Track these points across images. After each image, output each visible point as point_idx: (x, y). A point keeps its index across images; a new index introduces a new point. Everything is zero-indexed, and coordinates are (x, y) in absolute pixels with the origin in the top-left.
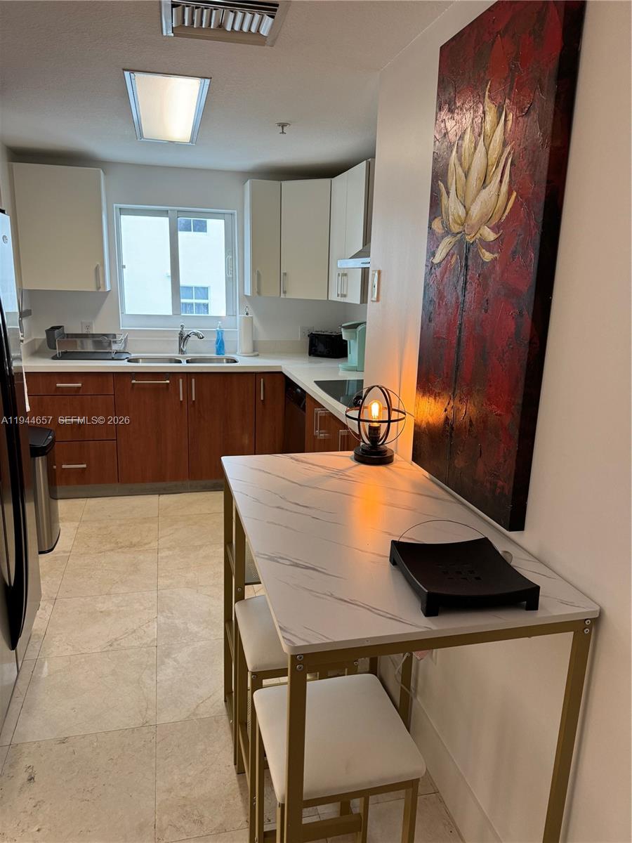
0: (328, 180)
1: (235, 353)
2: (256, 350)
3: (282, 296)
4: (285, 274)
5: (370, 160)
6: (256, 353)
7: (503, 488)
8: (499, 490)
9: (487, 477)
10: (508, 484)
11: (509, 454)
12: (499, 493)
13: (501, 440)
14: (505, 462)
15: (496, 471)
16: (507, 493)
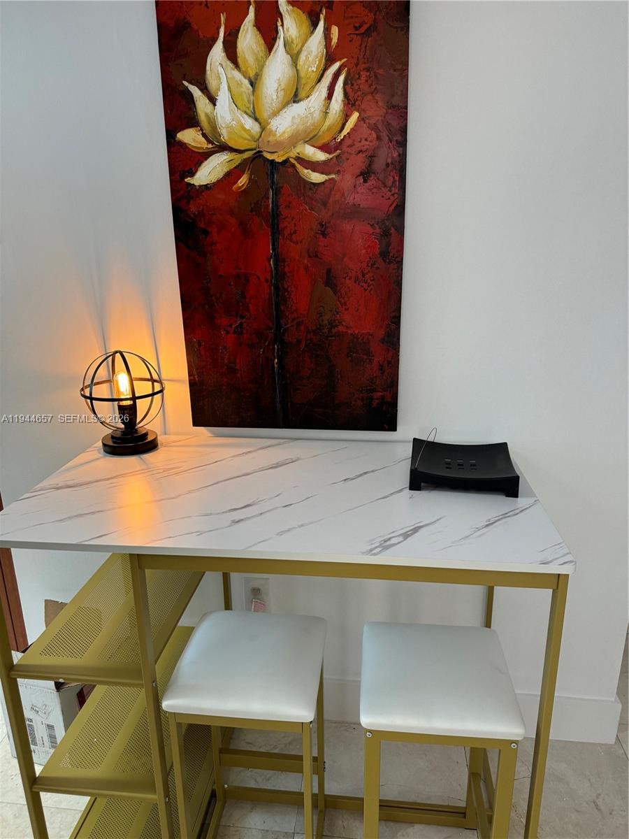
7: (383, 397)
8: (377, 401)
9: (356, 396)
10: (390, 391)
11: (388, 364)
12: (378, 404)
13: (373, 356)
14: (383, 373)
15: (370, 386)
16: (389, 400)
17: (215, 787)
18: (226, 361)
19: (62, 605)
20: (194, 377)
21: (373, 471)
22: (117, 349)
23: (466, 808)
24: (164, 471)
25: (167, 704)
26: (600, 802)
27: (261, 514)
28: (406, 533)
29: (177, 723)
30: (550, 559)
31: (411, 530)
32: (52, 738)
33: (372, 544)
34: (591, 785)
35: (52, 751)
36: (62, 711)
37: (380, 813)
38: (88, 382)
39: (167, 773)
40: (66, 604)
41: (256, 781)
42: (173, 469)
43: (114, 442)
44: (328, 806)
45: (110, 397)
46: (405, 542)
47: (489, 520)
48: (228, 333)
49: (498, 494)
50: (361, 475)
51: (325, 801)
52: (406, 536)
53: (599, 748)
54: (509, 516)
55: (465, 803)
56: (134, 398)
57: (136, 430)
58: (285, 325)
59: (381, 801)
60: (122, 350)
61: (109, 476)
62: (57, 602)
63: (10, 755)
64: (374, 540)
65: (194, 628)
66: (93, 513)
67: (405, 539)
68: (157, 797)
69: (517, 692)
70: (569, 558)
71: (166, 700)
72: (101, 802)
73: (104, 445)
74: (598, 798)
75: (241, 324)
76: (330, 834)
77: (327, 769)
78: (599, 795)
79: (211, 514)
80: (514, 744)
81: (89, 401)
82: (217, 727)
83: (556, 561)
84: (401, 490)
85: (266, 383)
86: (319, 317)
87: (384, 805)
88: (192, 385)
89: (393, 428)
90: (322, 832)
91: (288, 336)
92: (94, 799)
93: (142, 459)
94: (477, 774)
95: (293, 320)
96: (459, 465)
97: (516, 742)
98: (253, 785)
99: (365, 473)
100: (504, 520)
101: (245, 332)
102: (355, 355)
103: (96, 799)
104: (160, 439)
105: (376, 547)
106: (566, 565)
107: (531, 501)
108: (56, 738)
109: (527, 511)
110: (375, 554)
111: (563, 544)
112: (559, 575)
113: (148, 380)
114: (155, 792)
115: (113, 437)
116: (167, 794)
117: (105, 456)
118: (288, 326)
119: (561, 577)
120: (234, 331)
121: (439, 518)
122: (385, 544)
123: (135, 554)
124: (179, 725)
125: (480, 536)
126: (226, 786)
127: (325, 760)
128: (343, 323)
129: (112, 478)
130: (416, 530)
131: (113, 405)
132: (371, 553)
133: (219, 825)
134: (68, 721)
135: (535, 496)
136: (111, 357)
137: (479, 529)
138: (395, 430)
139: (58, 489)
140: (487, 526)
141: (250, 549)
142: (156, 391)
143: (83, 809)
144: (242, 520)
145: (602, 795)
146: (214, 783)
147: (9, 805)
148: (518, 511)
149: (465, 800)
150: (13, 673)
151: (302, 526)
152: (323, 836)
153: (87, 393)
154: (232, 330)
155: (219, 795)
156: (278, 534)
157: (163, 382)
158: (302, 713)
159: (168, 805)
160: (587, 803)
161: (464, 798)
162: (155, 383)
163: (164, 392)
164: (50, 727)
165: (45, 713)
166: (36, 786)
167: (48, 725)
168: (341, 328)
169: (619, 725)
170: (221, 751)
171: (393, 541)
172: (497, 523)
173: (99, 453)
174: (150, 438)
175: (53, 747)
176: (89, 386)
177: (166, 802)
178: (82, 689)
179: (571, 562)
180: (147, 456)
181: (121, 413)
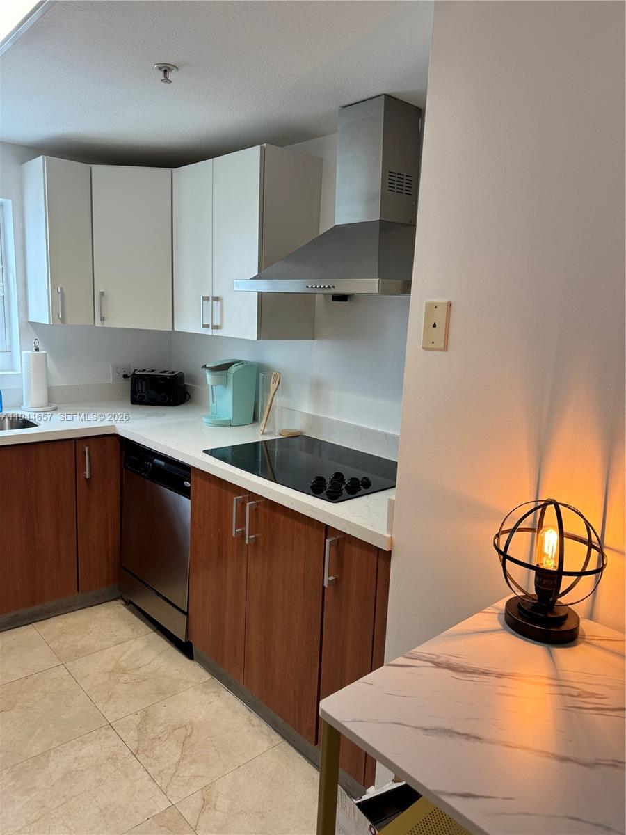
0: (167, 171)
1: (19, 406)
2: (54, 401)
3: (98, 324)
4: (102, 294)
5: (265, 144)
6: (54, 405)
22: (552, 499)
43: (520, 615)
45: (526, 561)
60: (558, 502)
73: (508, 613)
113: (584, 542)
117: (505, 629)
131: (529, 573)
136: (541, 509)
142: (588, 570)
153: (502, 544)
157: (605, 551)
162: (592, 552)
174: (569, 625)
180: (560, 652)
181: (537, 580)
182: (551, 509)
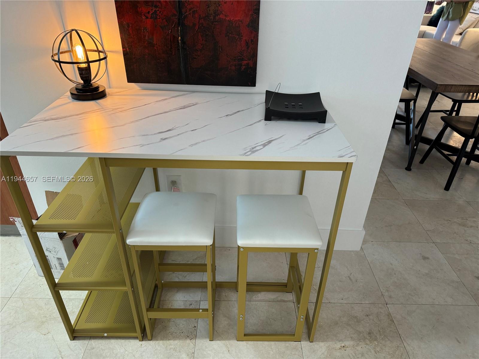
7: (248, 64)
8: (244, 67)
9: (231, 63)
10: (252, 60)
11: (252, 42)
12: (244, 69)
13: (242, 36)
14: (248, 48)
15: (240, 57)
16: (252, 66)
17: (157, 282)
18: (146, 38)
19: (57, 193)
20: (126, 49)
21: (242, 111)
22: (73, 28)
23: (287, 283)
24: (113, 110)
25: (129, 241)
26: (352, 277)
27: (178, 135)
28: (264, 144)
29: (136, 250)
30: (344, 155)
31: (267, 142)
32: (61, 265)
33: (245, 150)
34: (348, 269)
35: (62, 271)
36: (65, 250)
37: (247, 288)
38: (56, 51)
39: (132, 275)
40: (59, 193)
41: (178, 278)
42: (118, 109)
43: (78, 92)
44: (218, 287)
45: (70, 61)
46: (264, 148)
47: (310, 136)
48: (147, 18)
49: (314, 122)
50: (236, 113)
51: (216, 284)
52: (264, 145)
53: (352, 253)
54: (321, 133)
55: (287, 281)
56: (88, 62)
57: (91, 85)
58: (185, 13)
59: (247, 282)
60: (76, 29)
61: (79, 113)
62: (54, 192)
63: (37, 275)
64: (246, 148)
65: (140, 203)
66: (72, 134)
67: (264, 147)
68: (127, 288)
69: (319, 228)
70: (354, 154)
71: (128, 239)
72: (95, 293)
73: (72, 94)
74: (350, 275)
75: (156, 12)
76: (219, 300)
77: (217, 270)
78: (352, 273)
79: (147, 135)
80: (316, 250)
81: (58, 64)
82: (156, 251)
83: (347, 155)
84: (260, 121)
85: (174, 53)
86: (207, 8)
87: (249, 284)
88: (125, 54)
89: (253, 84)
90: (215, 299)
91: (187, 21)
92: (90, 291)
93: (97, 102)
94: (293, 267)
95: (190, 10)
96: (293, 106)
97: (317, 249)
98: (177, 280)
99: (238, 112)
100: (318, 135)
101: (158, 17)
102: (230, 35)
103: (91, 291)
104: (107, 91)
105: (248, 152)
106: (352, 158)
107: (333, 125)
108: (63, 265)
109: (331, 130)
110: (247, 155)
111: (351, 147)
112: (348, 163)
113: (95, 51)
114: (126, 285)
115: (77, 89)
116: (132, 287)
117: (73, 101)
118: (187, 13)
119: (348, 164)
120: (151, 16)
121: (282, 135)
122: (253, 150)
123: (102, 158)
124: (137, 251)
125: (305, 144)
126: (163, 282)
127: (216, 265)
128: (223, 12)
129: (80, 114)
130: (270, 142)
131: (73, 66)
132: (245, 155)
133: (160, 300)
134: (70, 256)
135: (335, 122)
136: (69, 34)
137: (304, 140)
138: (254, 85)
139: (45, 120)
140: (309, 138)
141: (174, 154)
142: (101, 58)
143: (84, 298)
144: (167, 138)
145: (353, 274)
146: (156, 280)
147: (41, 299)
148: (325, 130)
149: (287, 280)
150: (34, 229)
151: (204, 141)
152: (215, 300)
153: (56, 58)
154: (149, 16)
155: (159, 286)
156: (190, 146)
157: (106, 52)
158: (206, 241)
159: (133, 292)
160: (346, 278)
161: (286, 278)
162: (100, 53)
163: (107, 58)
164: (59, 259)
165: (55, 252)
166: (56, 288)
167: (58, 258)
168: (221, 16)
169: (363, 241)
170: (160, 265)
171: (258, 148)
172: (314, 137)
173: (70, 99)
174: (101, 90)
175: (62, 269)
176: (57, 54)
177: (132, 290)
178: (75, 238)
179: (355, 156)
180: (100, 101)
181: (80, 73)
182: (74, 33)
